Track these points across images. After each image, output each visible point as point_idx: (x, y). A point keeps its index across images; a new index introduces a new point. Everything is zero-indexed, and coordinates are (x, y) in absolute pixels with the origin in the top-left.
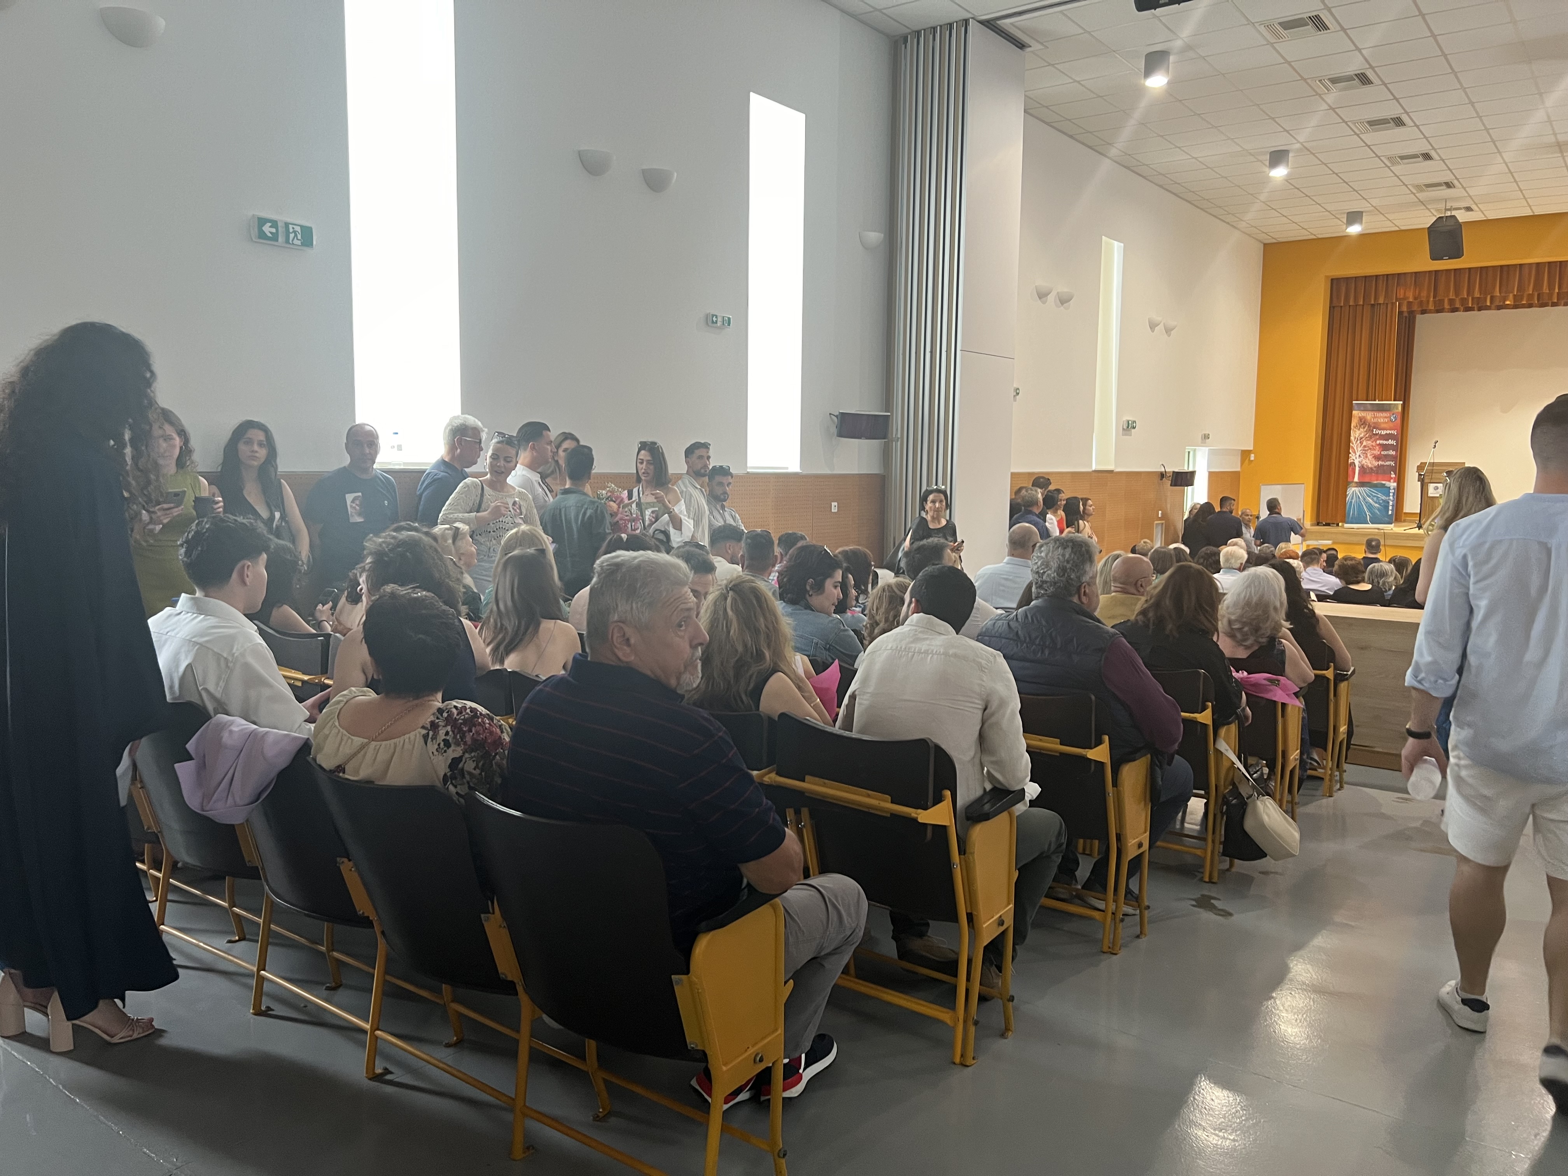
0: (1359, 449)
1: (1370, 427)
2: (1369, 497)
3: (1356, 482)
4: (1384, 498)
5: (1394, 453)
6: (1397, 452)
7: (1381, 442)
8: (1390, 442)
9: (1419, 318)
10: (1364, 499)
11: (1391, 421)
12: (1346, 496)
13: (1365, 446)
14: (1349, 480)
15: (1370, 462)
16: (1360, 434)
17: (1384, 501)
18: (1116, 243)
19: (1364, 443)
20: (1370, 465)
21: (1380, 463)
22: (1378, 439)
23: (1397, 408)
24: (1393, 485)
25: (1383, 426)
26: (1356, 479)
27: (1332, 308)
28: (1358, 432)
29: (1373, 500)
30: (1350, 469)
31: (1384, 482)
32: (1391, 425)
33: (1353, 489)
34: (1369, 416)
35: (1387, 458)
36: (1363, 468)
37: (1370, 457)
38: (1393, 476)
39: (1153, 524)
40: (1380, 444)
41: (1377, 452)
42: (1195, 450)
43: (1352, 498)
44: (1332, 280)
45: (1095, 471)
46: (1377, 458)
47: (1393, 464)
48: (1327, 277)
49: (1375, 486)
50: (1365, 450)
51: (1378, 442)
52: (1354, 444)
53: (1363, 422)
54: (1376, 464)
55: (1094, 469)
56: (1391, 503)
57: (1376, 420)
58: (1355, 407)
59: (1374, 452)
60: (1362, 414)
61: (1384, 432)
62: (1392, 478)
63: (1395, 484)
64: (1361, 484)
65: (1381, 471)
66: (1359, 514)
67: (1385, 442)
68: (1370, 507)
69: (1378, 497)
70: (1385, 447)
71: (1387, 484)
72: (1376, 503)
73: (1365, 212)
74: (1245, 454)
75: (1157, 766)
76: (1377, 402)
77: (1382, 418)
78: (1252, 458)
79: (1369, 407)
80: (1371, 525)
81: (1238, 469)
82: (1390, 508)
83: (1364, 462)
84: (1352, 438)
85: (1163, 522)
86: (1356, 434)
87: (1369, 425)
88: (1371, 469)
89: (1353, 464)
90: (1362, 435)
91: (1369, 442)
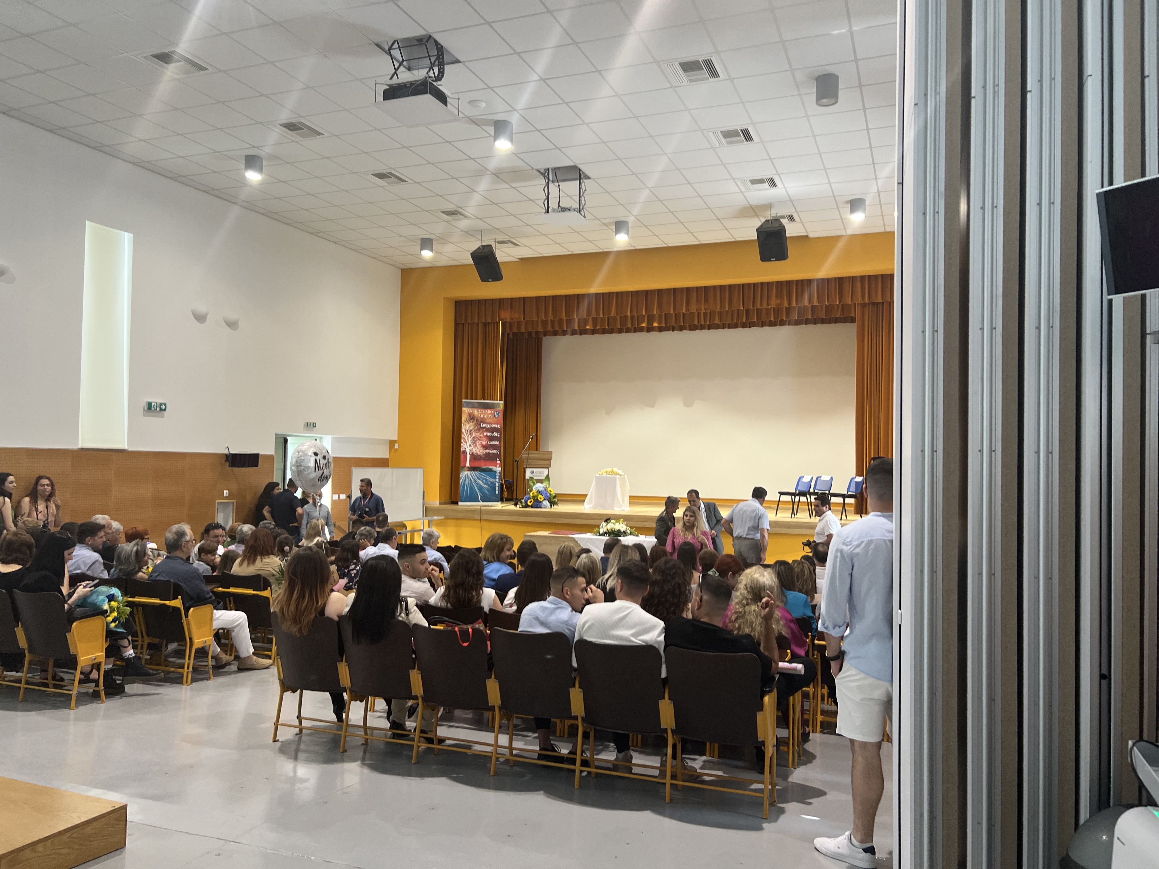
0: (469, 440)
1: (478, 422)
2: (479, 479)
3: (468, 467)
4: (492, 480)
5: (498, 443)
7: (488, 434)
8: (495, 434)
9: (545, 339)
10: (475, 481)
11: (495, 417)
12: (461, 478)
13: (474, 437)
14: (462, 465)
15: (479, 451)
17: (492, 483)
18: (126, 234)
21: (487, 451)
22: (484, 432)
23: (499, 407)
24: (498, 469)
25: (488, 421)
26: (468, 464)
27: (456, 325)
28: (468, 426)
29: (482, 482)
30: (462, 456)
31: (491, 467)
32: (495, 420)
33: (466, 473)
34: (477, 412)
35: (494, 447)
36: (472, 455)
37: (479, 446)
39: (215, 502)
40: (486, 436)
43: (465, 481)
44: (456, 302)
46: (485, 447)
47: (497, 452)
49: (484, 470)
50: (474, 441)
52: (465, 435)
53: (471, 418)
54: (484, 452)
55: (81, 446)
56: (497, 485)
57: (482, 416)
58: (465, 405)
59: (482, 442)
60: (471, 411)
61: (489, 426)
62: (497, 464)
64: (472, 469)
65: (488, 458)
66: (471, 494)
67: (491, 434)
68: (480, 488)
69: (486, 480)
70: (491, 438)
71: (494, 468)
72: (485, 484)
74: (392, 443)
76: (483, 401)
77: (487, 414)
78: (397, 447)
79: (476, 405)
80: (482, 503)
81: (386, 457)
82: (497, 488)
83: (474, 450)
84: (463, 430)
85: (234, 501)
86: (466, 427)
87: (477, 420)
88: (480, 456)
89: (465, 452)
90: (471, 428)
91: (478, 434)
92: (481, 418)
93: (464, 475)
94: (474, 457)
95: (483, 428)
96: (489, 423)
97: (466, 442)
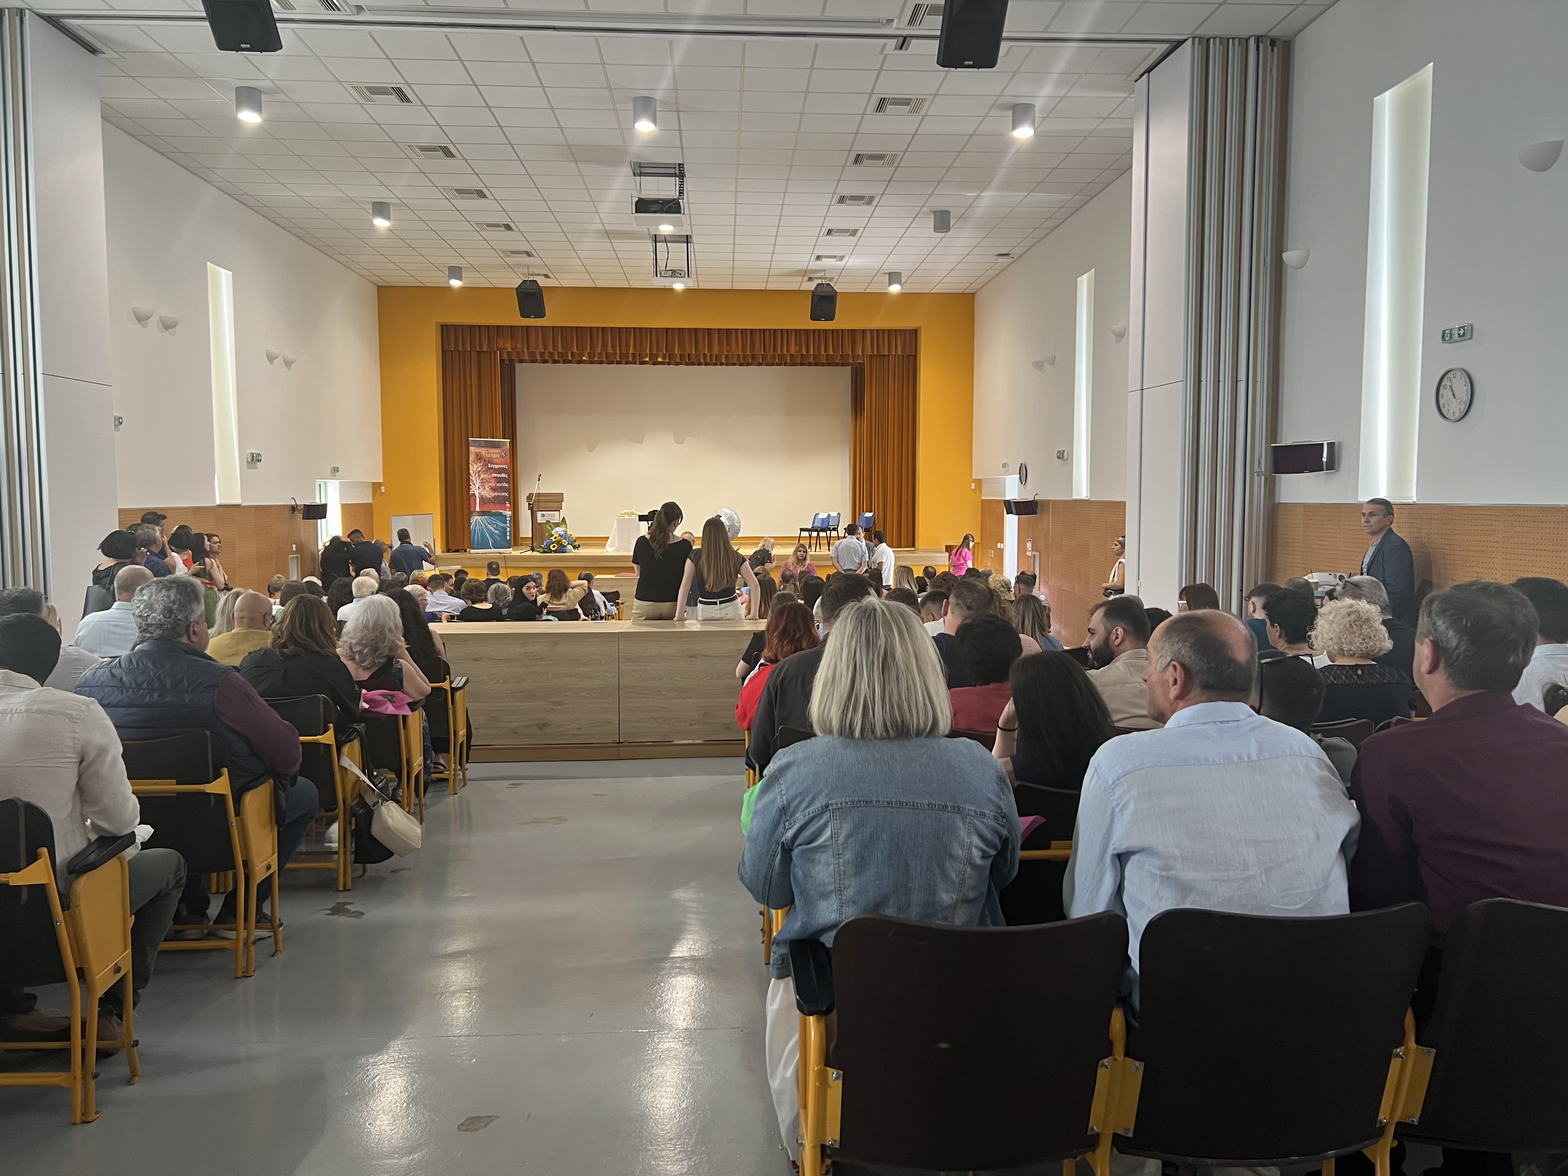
0: (478, 482)
2: (490, 524)
3: (478, 512)
4: (502, 525)
5: (507, 485)
6: (509, 484)
7: (496, 475)
8: (503, 475)
9: (518, 366)
10: (486, 527)
11: (502, 456)
12: (470, 524)
13: (482, 479)
14: (472, 510)
15: (488, 494)
16: (478, 468)
17: (502, 528)
18: (223, 271)
19: (482, 477)
20: (488, 496)
21: (496, 494)
22: (492, 473)
23: (506, 446)
24: (509, 513)
25: (495, 461)
26: (478, 509)
27: (444, 352)
28: (475, 466)
29: (493, 527)
30: (472, 500)
31: (501, 511)
32: (503, 460)
33: (476, 517)
34: (483, 451)
35: (502, 489)
36: (481, 498)
37: (488, 489)
38: (508, 505)
39: (288, 557)
40: (495, 477)
41: (493, 485)
42: (326, 483)
43: (476, 526)
44: (442, 326)
45: (219, 506)
46: (494, 489)
47: (506, 494)
48: (437, 323)
49: (493, 515)
50: (483, 482)
51: (493, 475)
52: (473, 478)
53: (479, 458)
54: (493, 494)
55: (218, 502)
56: (508, 530)
57: (489, 456)
58: (471, 443)
59: (491, 484)
60: (478, 450)
61: (497, 467)
62: (507, 507)
63: (510, 513)
64: (482, 513)
65: (496, 500)
66: (482, 540)
67: (499, 475)
68: (491, 534)
69: (497, 525)
70: (499, 480)
71: (504, 512)
72: (496, 529)
73: (464, 268)
74: (376, 486)
75: (280, 789)
76: (489, 439)
77: (494, 453)
78: (383, 491)
79: (483, 444)
80: (493, 550)
81: (371, 501)
82: (508, 534)
83: (483, 493)
84: (471, 472)
85: (299, 555)
86: (474, 468)
88: (490, 499)
89: (474, 495)
90: (479, 469)
91: (486, 475)
92: (488, 458)
93: (474, 520)
94: (483, 500)
95: (491, 468)
96: (497, 464)
97: (474, 485)
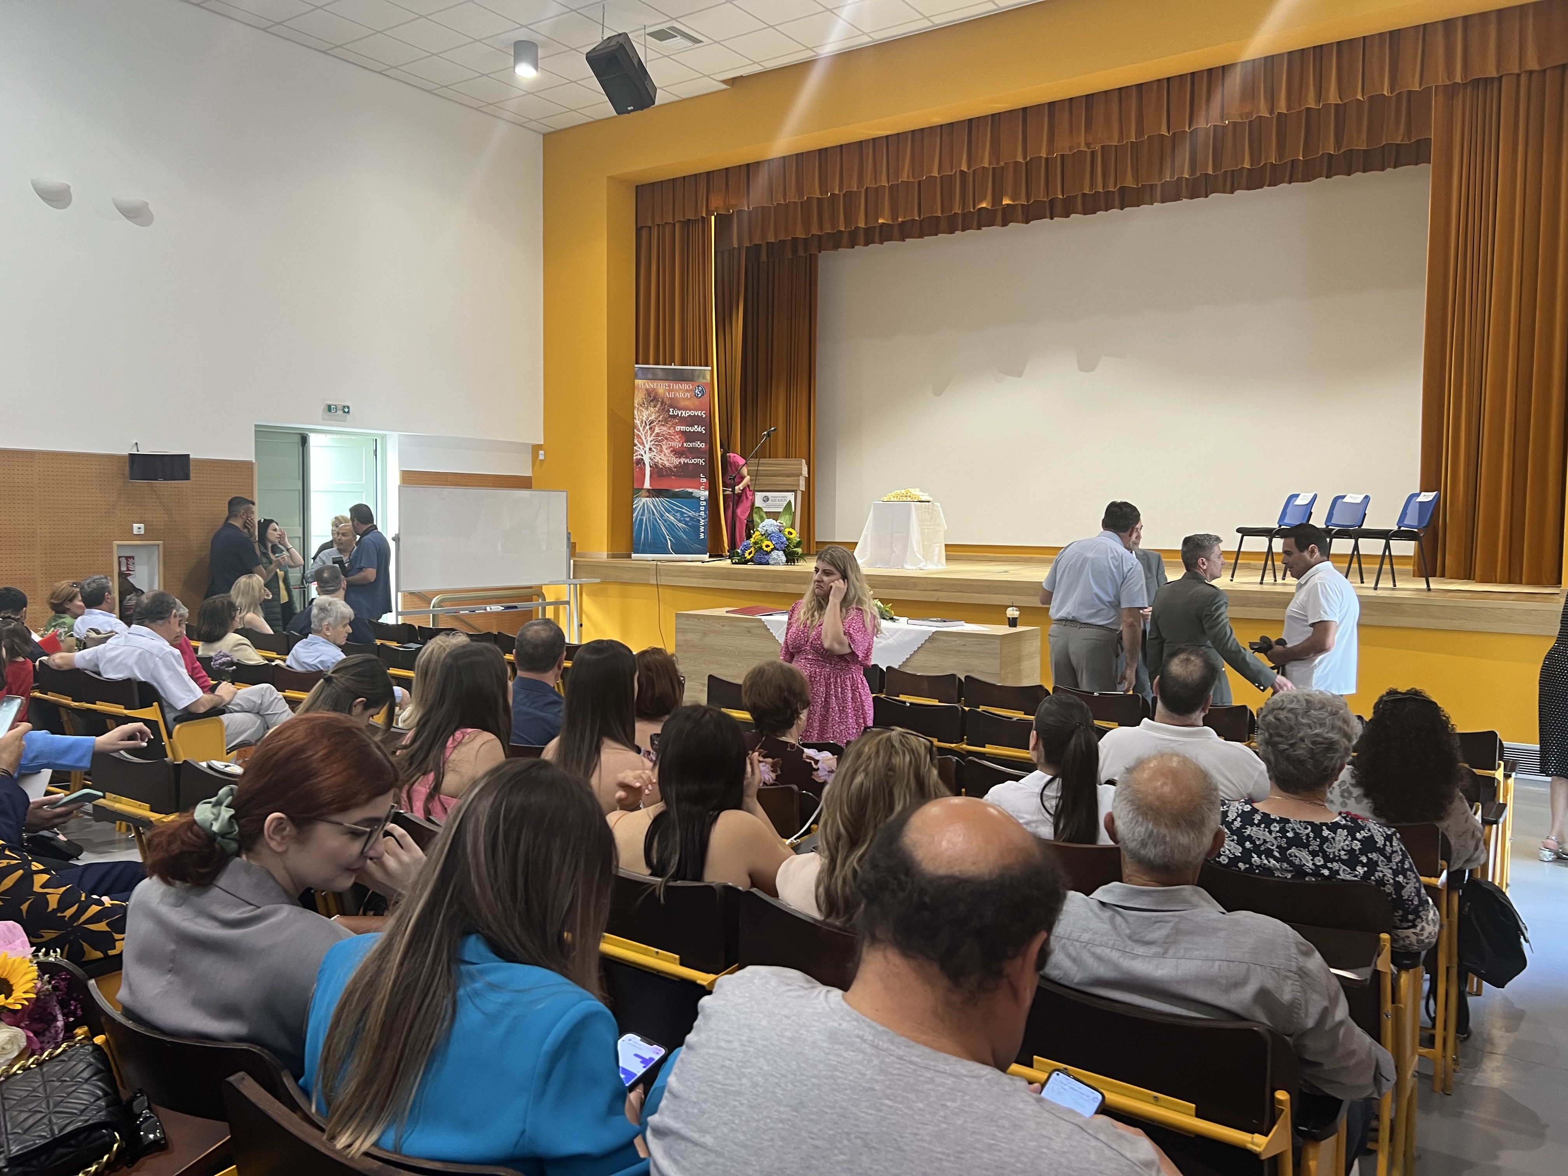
0: (649, 439)
1: (665, 406)
2: (669, 512)
3: (648, 490)
4: (692, 513)
5: (705, 446)
7: (683, 428)
8: (697, 428)
10: (662, 516)
12: (633, 511)
13: (658, 435)
14: (637, 486)
15: (668, 460)
16: (650, 415)
17: (691, 518)
19: (657, 430)
20: (667, 464)
21: (682, 460)
22: (677, 424)
23: (704, 377)
24: (704, 494)
25: (683, 403)
26: (647, 485)
27: (638, 230)
28: (645, 413)
29: (675, 516)
30: (637, 470)
31: (690, 490)
32: (697, 402)
33: (644, 500)
34: (661, 388)
35: (695, 452)
36: (655, 467)
37: (667, 452)
38: (703, 480)
40: (680, 432)
41: (677, 444)
43: (643, 514)
44: (637, 187)
46: (678, 453)
49: (675, 496)
50: (659, 440)
51: (678, 428)
52: (642, 432)
53: (652, 398)
54: (676, 461)
56: (702, 522)
57: (672, 395)
58: (639, 373)
59: (673, 444)
60: (648, 384)
61: (685, 414)
62: (701, 484)
63: (707, 493)
64: (655, 493)
65: (686, 472)
66: (653, 538)
67: (689, 429)
68: (671, 528)
69: (682, 513)
70: (689, 437)
71: (696, 492)
72: (680, 521)
74: (535, 450)
76: (673, 367)
77: (681, 391)
78: (543, 456)
79: (660, 374)
80: (674, 556)
82: (702, 529)
83: (657, 459)
84: (637, 422)
85: (156, 543)
86: (643, 415)
87: (662, 403)
88: (670, 469)
89: (641, 461)
90: (653, 418)
91: (664, 428)
92: (671, 399)
93: (641, 504)
94: (658, 471)
95: (674, 417)
96: (685, 409)
97: (643, 444)
